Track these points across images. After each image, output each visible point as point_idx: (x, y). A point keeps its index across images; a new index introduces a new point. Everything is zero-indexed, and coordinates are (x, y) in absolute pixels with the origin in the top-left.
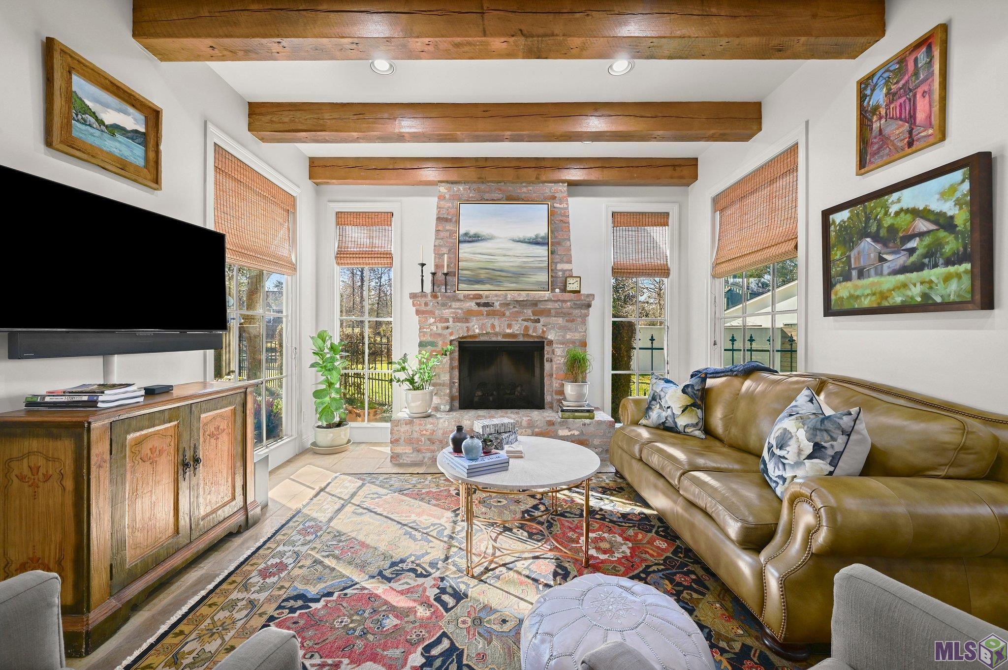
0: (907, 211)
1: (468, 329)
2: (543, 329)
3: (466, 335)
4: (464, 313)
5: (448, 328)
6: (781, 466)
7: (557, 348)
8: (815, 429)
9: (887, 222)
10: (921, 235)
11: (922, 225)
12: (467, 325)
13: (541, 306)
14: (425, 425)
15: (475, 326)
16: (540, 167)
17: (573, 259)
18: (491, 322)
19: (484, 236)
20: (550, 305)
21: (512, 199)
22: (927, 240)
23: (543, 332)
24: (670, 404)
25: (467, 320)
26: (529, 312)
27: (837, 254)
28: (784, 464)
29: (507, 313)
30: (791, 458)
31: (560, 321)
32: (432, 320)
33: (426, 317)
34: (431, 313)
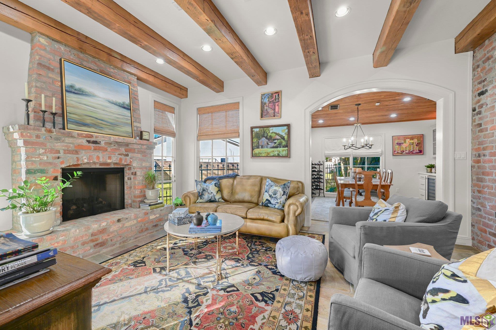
0: (274, 133)
1: (78, 159)
2: (130, 160)
3: (75, 163)
4: (75, 147)
5: (59, 158)
6: (276, 200)
7: (138, 171)
8: (283, 188)
9: (269, 134)
10: (278, 139)
11: (278, 137)
12: (77, 156)
13: (130, 146)
14: (57, 238)
15: (84, 157)
16: (124, 61)
17: (142, 121)
18: (96, 155)
19: (87, 92)
20: (135, 146)
21: (103, 73)
22: (279, 141)
23: (131, 162)
24: (212, 191)
25: (77, 152)
26: (123, 150)
27: (255, 140)
28: (277, 199)
29: (109, 149)
30: (279, 197)
31: (139, 156)
32: (42, 151)
33: (35, 149)
34: (42, 145)
